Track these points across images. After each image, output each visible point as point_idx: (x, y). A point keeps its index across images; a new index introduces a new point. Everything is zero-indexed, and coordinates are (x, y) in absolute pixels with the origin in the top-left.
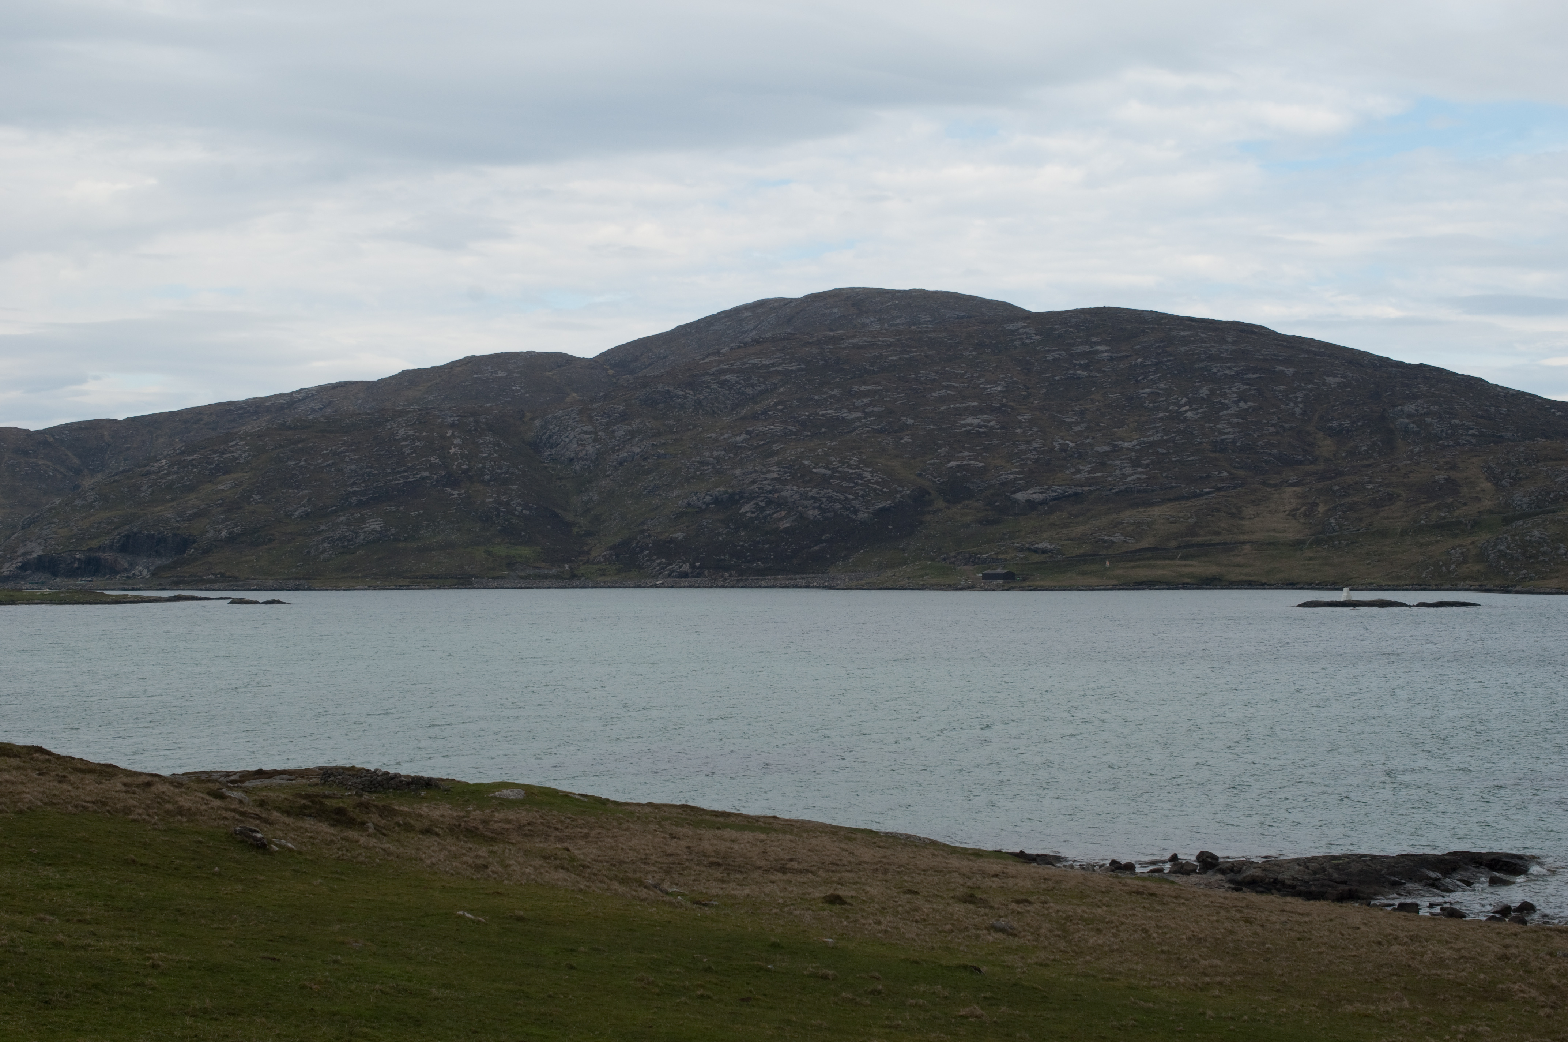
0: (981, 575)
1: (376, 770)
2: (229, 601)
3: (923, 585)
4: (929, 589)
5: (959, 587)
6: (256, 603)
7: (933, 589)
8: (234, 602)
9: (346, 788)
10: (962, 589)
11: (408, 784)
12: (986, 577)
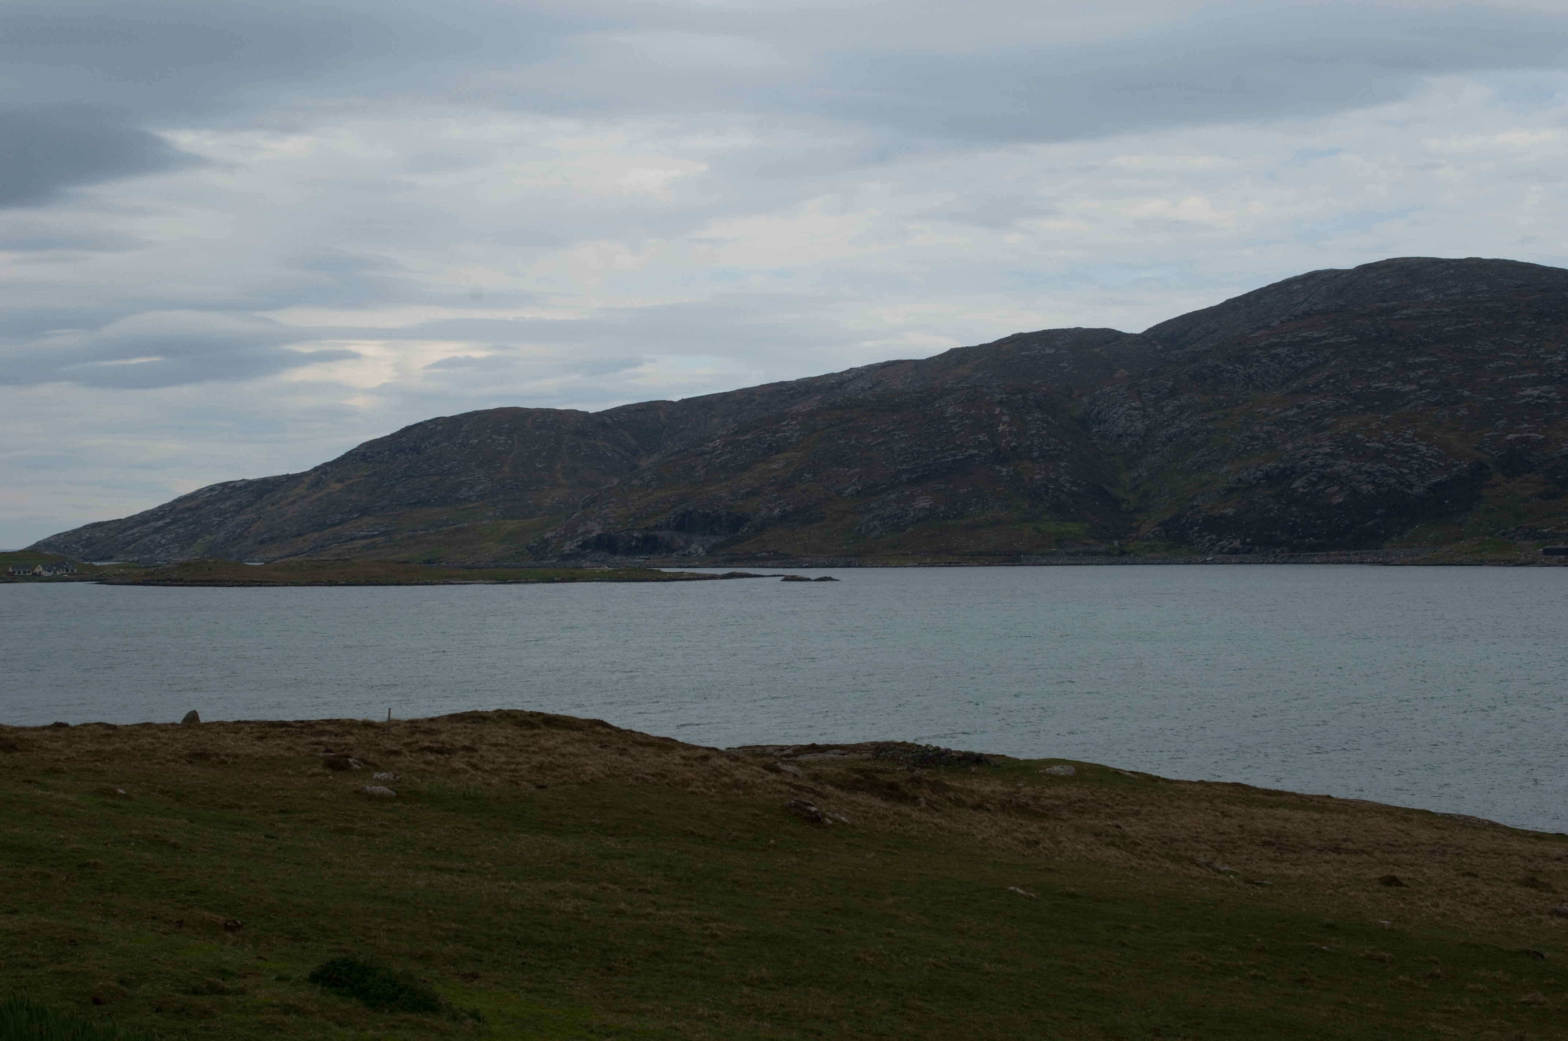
0: (1541, 550)
1: (927, 745)
2: (782, 578)
3: (1482, 561)
4: (1487, 565)
5: (1519, 562)
6: (809, 580)
7: (1492, 565)
8: (787, 579)
9: (898, 763)
10: (1521, 565)
11: (959, 759)
12: (1547, 552)
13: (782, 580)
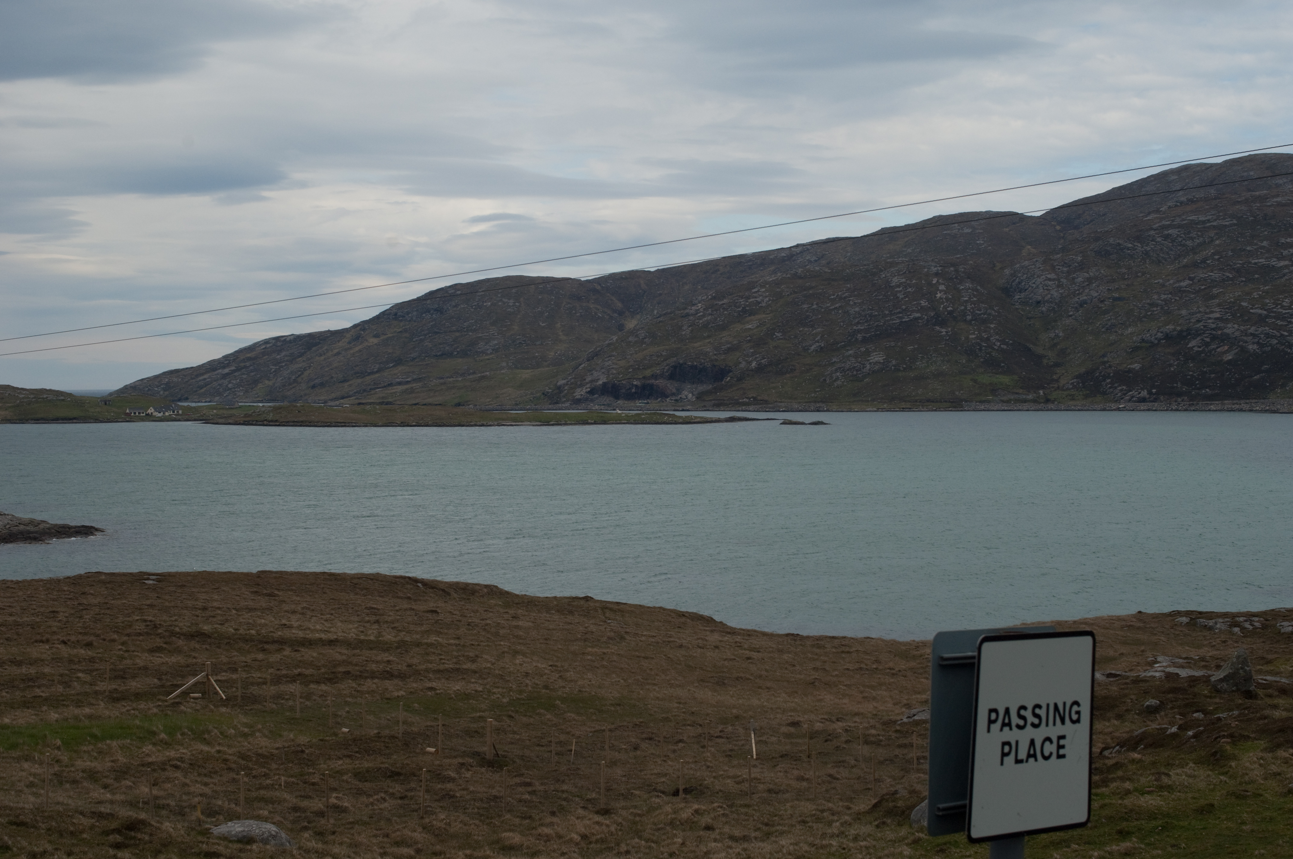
2: (781, 421)
6: (803, 423)
8: (786, 422)
13: (781, 424)
